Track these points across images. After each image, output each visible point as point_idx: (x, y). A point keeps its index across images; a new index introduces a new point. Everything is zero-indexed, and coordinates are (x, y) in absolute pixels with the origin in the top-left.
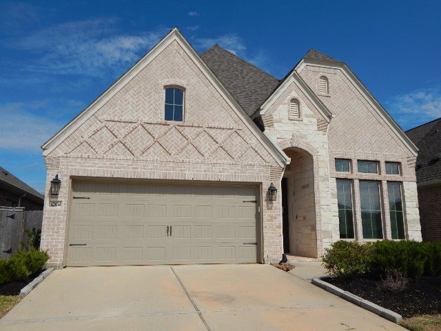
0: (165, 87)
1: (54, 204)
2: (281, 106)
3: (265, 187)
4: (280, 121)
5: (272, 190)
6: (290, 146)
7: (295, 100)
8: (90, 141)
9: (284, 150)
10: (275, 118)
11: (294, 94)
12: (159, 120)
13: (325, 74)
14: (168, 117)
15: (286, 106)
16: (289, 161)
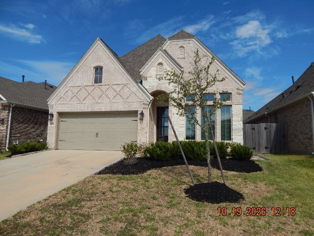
0: (94, 68)
1: (52, 124)
2: (153, 68)
3: (139, 112)
4: (151, 77)
5: (142, 114)
6: (155, 90)
7: (160, 64)
8: (64, 96)
9: (150, 94)
10: (148, 75)
11: (160, 60)
12: (91, 84)
13: (182, 45)
14: (96, 82)
15: (155, 68)
16: (152, 98)
